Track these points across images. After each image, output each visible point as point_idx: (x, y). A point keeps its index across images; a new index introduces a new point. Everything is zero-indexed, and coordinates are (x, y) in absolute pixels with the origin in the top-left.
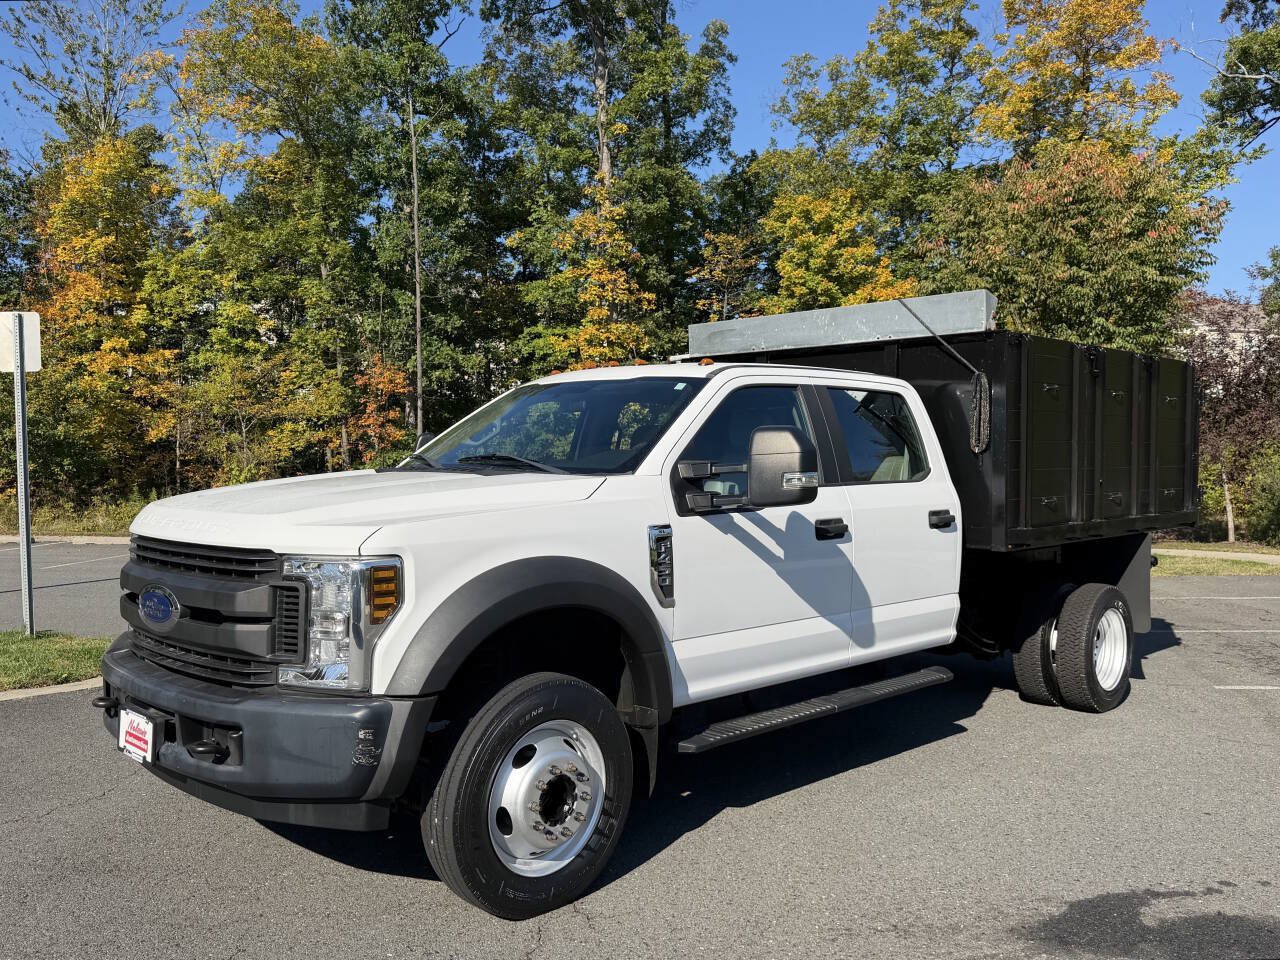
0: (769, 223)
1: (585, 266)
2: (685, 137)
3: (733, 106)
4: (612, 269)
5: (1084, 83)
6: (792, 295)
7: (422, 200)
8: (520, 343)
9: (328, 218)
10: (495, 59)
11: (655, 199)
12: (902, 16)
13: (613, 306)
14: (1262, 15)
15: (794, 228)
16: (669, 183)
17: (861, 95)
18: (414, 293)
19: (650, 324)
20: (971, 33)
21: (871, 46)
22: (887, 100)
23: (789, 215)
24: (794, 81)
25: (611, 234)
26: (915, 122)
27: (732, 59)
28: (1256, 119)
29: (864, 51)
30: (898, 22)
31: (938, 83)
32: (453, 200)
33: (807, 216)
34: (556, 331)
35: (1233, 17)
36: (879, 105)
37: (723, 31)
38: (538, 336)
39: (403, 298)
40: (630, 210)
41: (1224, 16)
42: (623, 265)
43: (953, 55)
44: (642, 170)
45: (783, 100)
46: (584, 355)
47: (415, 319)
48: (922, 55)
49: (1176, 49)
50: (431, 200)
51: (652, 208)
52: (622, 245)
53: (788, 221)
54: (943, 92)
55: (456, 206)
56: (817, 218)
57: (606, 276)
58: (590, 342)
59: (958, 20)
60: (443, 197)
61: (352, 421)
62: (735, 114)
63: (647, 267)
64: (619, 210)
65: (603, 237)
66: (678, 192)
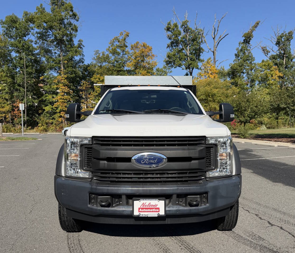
0: (92, 79)
1: (59, 85)
2: (75, 60)
3: (84, 54)
4: (64, 86)
5: (143, 61)
6: (97, 92)
7: (26, 71)
8: (43, 97)
9: (7, 73)
10: (37, 42)
11: (72, 74)
12: (115, 42)
13: (65, 93)
14: (173, 48)
15: (97, 81)
16: (75, 72)
17: (108, 57)
18: (25, 89)
19: (72, 96)
20: (126, 47)
21: (109, 47)
22: (112, 58)
23: (96, 79)
24: (96, 54)
25: (64, 80)
26: (117, 62)
27: (84, 46)
28: (172, 65)
29: (108, 48)
30: (114, 43)
31: (121, 55)
32: (32, 71)
33: (99, 79)
34: (51, 95)
35: (168, 48)
36: (111, 59)
37: (82, 41)
38: (47, 96)
39: (22, 89)
40: (68, 76)
41: (167, 47)
42: (66, 85)
43: (123, 51)
44: (70, 69)
45: (94, 58)
46: (59, 101)
47: (25, 93)
48: (119, 50)
49: (157, 57)
50: (28, 71)
51: (72, 76)
52: (66, 82)
53: (96, 80)
54: (122, 57)
55: (32, 72)
56: (101, 79)
57: (63, 87)
58: (60, 99)
59: (124, 44)
60: (30, 71)
61: (12, 112)
62: (84, 56)
63: (70, 86)
64: (66, 76)
65: (63, 81)
66: (76, 73)
